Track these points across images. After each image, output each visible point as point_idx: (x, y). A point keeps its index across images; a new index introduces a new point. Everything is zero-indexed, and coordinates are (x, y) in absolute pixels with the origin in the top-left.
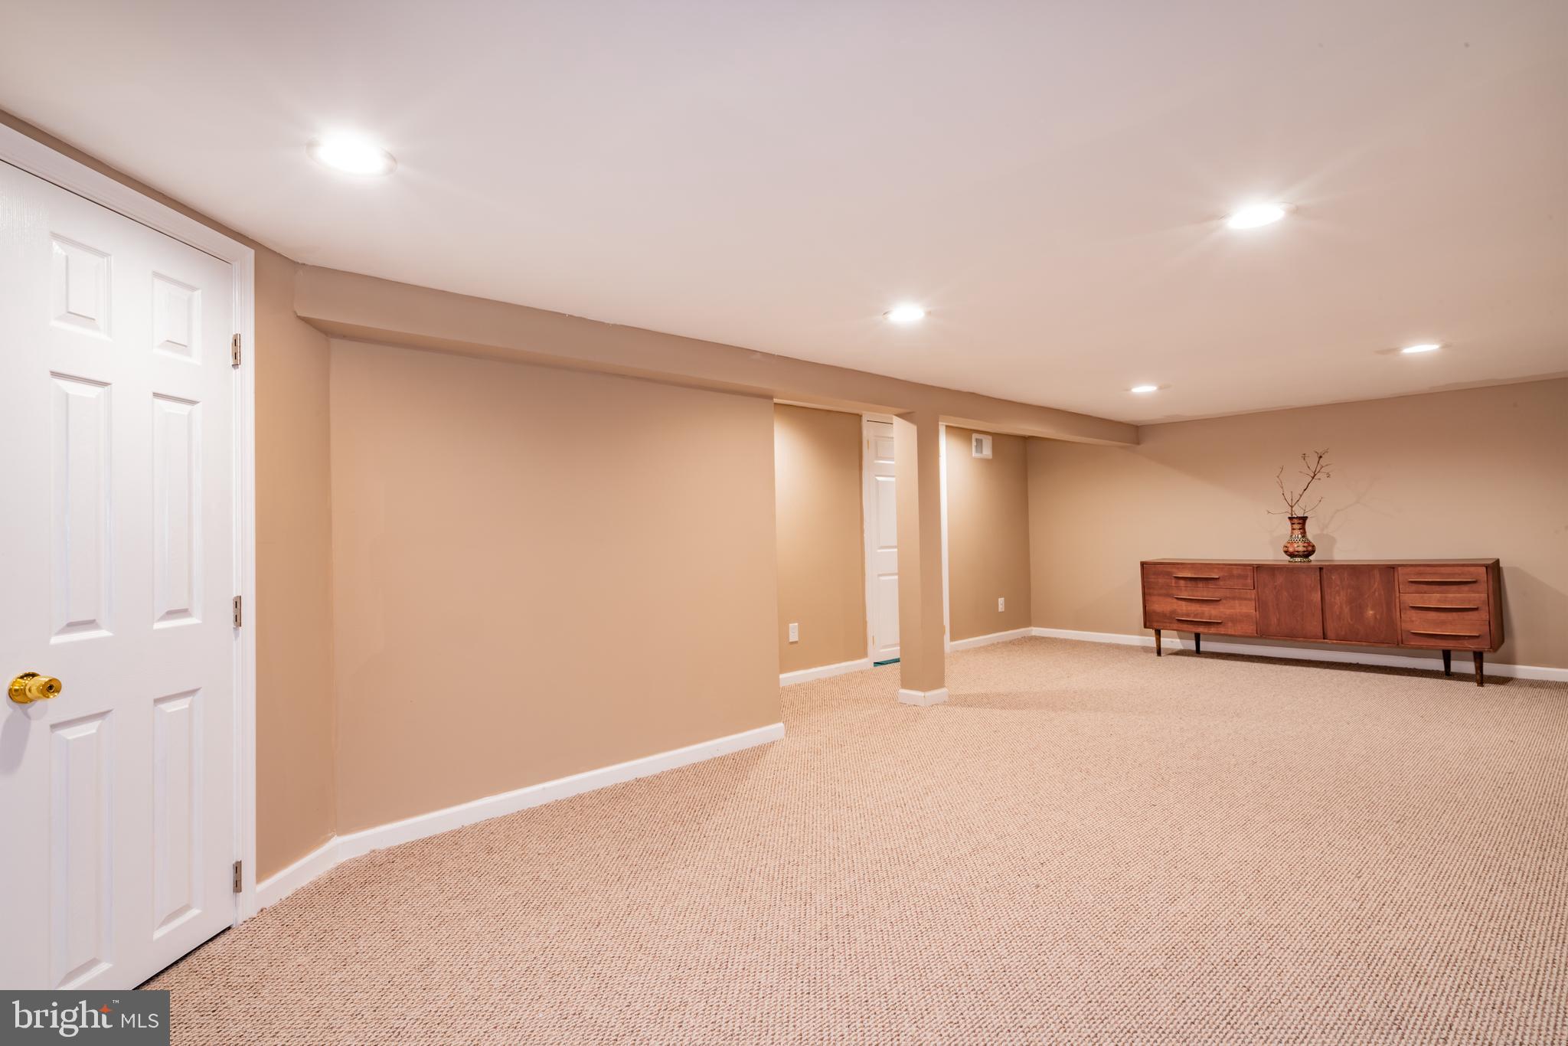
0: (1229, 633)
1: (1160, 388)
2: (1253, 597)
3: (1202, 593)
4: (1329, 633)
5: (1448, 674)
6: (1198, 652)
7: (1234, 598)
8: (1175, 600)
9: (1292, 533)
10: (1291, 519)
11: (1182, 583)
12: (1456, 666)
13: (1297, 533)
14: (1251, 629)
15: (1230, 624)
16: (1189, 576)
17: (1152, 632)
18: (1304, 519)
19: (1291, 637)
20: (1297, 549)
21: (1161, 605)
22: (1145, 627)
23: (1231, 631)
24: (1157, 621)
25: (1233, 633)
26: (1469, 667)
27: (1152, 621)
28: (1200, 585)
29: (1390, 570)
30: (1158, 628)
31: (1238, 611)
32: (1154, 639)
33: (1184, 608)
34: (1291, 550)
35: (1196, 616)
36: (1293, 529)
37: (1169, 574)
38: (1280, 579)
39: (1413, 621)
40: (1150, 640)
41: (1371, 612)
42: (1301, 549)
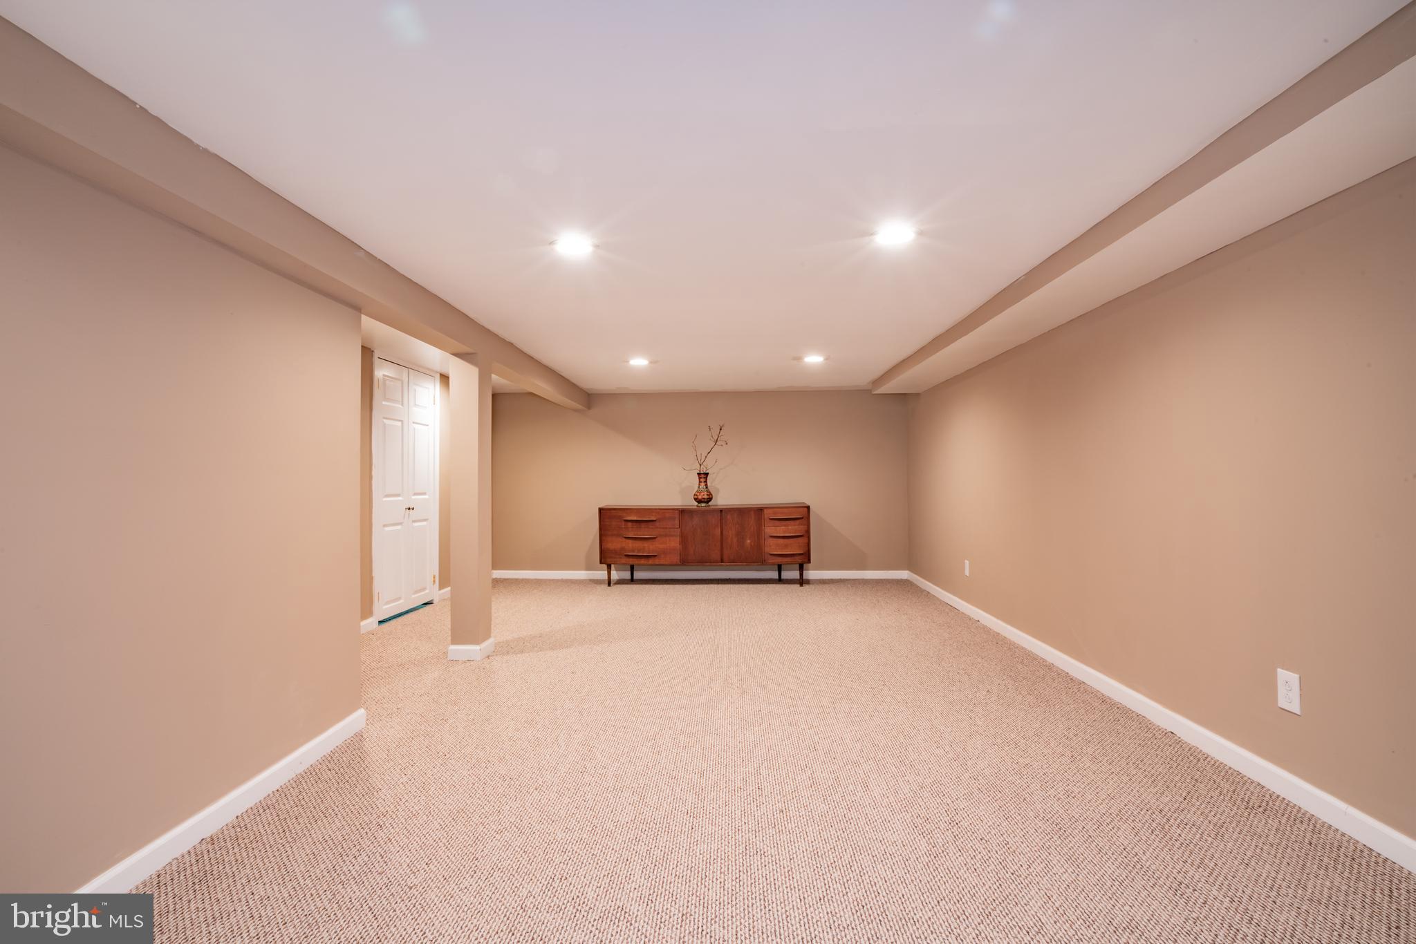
0: (662, 563)
1: (651, 362)
2: (679, 534)
3: (645, 532)
4: (725, 558)
5: (780, 581)
6: (632, 581)
7: (666, 536)
8: (624, 539)
9: (699, 484)
10: (699, 474)
11: (630, 524)
12: (786, 575)
13: (703, 485)
14: (676, 559)
15: (662, 556)
16: (635, 518)
17: (605, 566)
18: (707, 474)
19: (703, 563)
20: (704, 497)
21: (614, 544)
22: (601, 563)
23: (662, 562)
24: (611, 557)
25: (664, 563)
26: (795, 574)
27: (606, 558)
28: (643, 525)
29: (759, 511)
30: (609, 563)
31: (668, 545)
32: (606, 572)
33: (630, 545)
34: (700, 497)
35: (639, 551)
36: (700, 482)
37: (620, 517)
38: (696, 520)
39: (770, 546)
40: (602, 574)
41: (749, 541)
42: (706, 497)
